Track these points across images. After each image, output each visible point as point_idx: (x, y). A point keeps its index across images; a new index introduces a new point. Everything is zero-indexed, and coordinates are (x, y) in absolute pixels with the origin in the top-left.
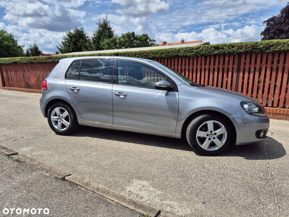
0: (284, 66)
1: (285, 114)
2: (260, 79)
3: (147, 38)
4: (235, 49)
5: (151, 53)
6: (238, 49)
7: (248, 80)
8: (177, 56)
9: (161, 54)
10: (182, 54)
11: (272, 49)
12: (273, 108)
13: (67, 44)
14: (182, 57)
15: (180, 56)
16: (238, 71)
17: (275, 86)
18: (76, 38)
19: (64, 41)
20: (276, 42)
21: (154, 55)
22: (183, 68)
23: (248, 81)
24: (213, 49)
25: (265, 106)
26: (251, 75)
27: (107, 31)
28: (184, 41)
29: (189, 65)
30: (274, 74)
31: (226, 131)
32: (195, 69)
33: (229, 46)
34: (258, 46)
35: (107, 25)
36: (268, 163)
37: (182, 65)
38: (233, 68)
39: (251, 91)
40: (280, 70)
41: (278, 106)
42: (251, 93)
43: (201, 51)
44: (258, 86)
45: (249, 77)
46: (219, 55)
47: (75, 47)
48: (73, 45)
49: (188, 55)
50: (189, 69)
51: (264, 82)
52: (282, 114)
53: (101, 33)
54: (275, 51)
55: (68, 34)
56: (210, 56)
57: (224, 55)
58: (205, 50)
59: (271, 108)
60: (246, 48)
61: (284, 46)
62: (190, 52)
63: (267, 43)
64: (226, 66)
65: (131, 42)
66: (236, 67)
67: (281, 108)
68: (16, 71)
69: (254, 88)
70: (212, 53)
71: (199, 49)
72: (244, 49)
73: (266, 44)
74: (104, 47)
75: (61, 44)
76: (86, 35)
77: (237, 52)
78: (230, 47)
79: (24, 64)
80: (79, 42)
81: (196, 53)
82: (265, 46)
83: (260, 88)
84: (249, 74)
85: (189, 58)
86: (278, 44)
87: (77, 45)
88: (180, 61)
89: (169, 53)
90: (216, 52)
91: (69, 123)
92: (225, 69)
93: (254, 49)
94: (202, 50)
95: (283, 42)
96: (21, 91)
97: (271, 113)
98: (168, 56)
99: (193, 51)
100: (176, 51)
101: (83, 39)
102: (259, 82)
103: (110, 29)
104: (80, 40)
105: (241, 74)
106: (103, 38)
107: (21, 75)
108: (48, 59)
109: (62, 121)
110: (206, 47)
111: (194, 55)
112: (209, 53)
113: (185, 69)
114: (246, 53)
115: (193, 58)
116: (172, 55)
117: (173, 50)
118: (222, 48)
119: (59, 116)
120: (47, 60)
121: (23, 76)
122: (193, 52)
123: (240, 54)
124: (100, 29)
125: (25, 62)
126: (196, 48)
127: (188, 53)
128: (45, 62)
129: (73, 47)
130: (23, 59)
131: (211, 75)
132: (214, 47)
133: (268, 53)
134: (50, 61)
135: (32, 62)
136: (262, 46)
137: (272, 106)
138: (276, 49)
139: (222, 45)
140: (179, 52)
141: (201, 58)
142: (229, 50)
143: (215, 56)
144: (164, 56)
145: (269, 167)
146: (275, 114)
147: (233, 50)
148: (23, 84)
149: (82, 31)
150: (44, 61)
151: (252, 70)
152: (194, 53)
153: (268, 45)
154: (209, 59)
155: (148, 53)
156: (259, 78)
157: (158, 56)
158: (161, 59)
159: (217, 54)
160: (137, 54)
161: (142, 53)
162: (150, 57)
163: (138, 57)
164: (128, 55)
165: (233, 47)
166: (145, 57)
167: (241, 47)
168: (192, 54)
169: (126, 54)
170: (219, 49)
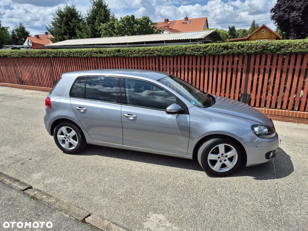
0: (294, 68)
1: (294, 117)
2: (269, 81)
3: (149, 21)
4: (245, 49)
5: (156, 50)
6: (248, 50)
7: (258, 81)
8: (184, 54)
10: (189, 53)
11: (283, 50)
12: (282, 110)
13: (58, 24)
14: (189, 56)
15: (186, 55)
16: (248, 72)
17: (285, 88)
18: (67, 17)
19: (54, 21)
20: (287, 44)
21: (159, 53)
22: (190, 67)
23: (258, 83)
24: (222, 48)
25: (274, 108)
26: (261, 77)
27: (103, 10)
28: (188, 18)
29: (196, 64)
30: (284, 76)
31: (237, 153)
32: (202, 69)
33: (238, 46)
34: (269, 47)
35: (102, 3)
36: (277, 184)
37: (188, 64)
38: (242, 69)
39: (260, 93)
40: (290, 71)
41: (287, 108)
42: (260, 95)
43: (209, 51)
44: (267, 88)
45: (258, 78)
46: (228, 55)
47: (67, 29)
48: (65, 25)
49: (195, 54)
50: (196, 68)
51: (274, 83)
52: (291, 117)
53: (95, 12)
54: (286, 52)
55: (58, 13)
56: (219, 56)
57: (233, 55)
58: (213, 49)
59: (280, 110)
60: (256, 49)
61: (295, 48)
62: (198, 51)
63: (278, 44)
64: (235, 66)
65: (131, 26)
66: (245, 68)
67: (290, 110)
68: (6, 66)
69: (263, 90)
70: (221, 53)
71: (207, 49)
72: (254, 50)
73: (277, 46)
74: (101, 32)
75: (51, 25)
76: (79, 14)
77: (246, 53)
78: (240, 47)
79: (14, 57)
80: (71, 22)
81: (204, 52)
82: (276, 47)
83: (270, 90)
84: (259, 75)
85: (197, 57)
86: (289, 45)
87: (69, 25)
88: (187, 60)
89: (175, 51)
90: (225, 52)
91: (77, 143)
92: (234, 69)
93: (264, 49)
94: (210, 49)
95: (294, 43)
96: (14, 87)
97: (280, 116)
98: (174, 55)
99: (201, 50)
100: (182, 49)
101: (76, 19)
102: (268, 84)
103: (105, 7)
104: (72, 20)
105: (250, 75)
106: (98, 18)
107: (13, 70)
108: (42, 53)
109: (70, 140)
110: (214, 46)
111: (201, 54)
112: (217, 53)
113: (192, 68)
114: (256, 54)
115: (201, 57)
116: (178, 53)
117: (179, 48)
118: (231, 48)
119: (66, 135)
120: (41, 55)
121: (15, 70)
122: (201, 51)
123: (250, 55)
124: (94, 8)
125: (16, 56)
126: (204, 47)
127: (196, 51)
128: (38, 57)
129: (65, 28)
130: (13, 53)
131: (220, 75)
132: (223, 46)
133: (278, 55)
134: (44, 55)
135: (24, 57)
136: (273, 47)
137: (281, 108)
138: (287, 51)
139: (231, 45)
140: (185, 51)
141: (209, 57)
142: (239, 51)
143: (224, 55)
144: (169, 54)
145: (277, 189)
146: (284, 116)
147: (242, 50)
148: (15, 79)
149: (73, 8)
150: (37, 55)
151: (262, 71)
152: (201, 52)
153: (279, 46)
154: (217, 59)
155: (152, 50)
156: (268, 79)
157: (163, 54)
158: (166, 57)
159: (225, 54)
160: (141, 51)
161: (146, 51)
162: (155, 55)
163: (142, 54)
164: (131, 51)
165: (242, 47)
166: (149, 54)
167: (251, 47)
168: (199, 53)
169: (128, 51)
170: (227, 49)
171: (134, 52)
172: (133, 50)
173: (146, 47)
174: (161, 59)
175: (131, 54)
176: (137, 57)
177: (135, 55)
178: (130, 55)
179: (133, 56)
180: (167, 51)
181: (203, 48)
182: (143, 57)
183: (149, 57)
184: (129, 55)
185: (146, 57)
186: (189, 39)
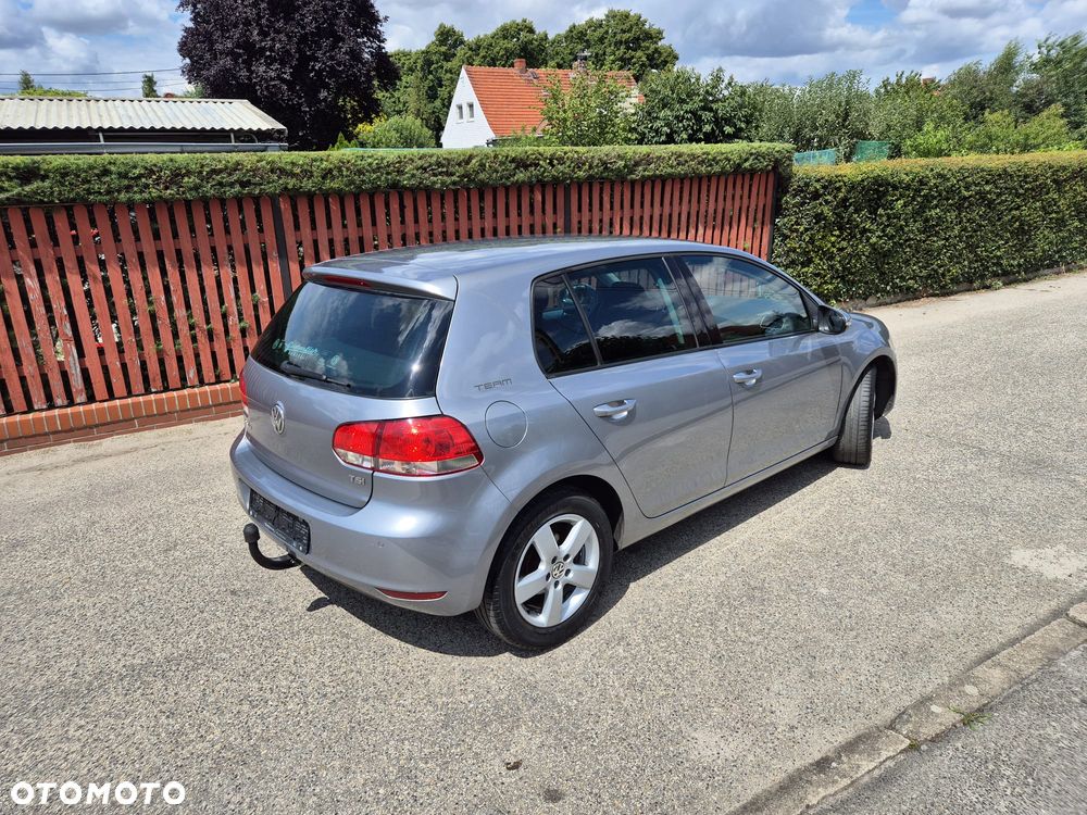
5: (272, 170)
8: (395, 186)
9: (324, 177)
10: (414, 182)
11: (640, 170)
14: (413, 190)
15: (404, 187)
20: (644, 155)
21: (291, 182)
24: (513, 165)
33: (551, 160)
37: (403, 222)
38: (555, 225)
43: (478, 173)
49: (434, 183)
56: (495, 190)
60: (591, 167)
62: (443, 174)
64: (538, 220)
66: (560, 222)
70: (511, 179)
81: (463, 176)
82: (628, 163)
85: (431, 193)
86: (649, 159)
88: (395, 206)
89: (360, 172)
90: (521, 176)
93: (606, 168)
94: (482, 168)
95: (657, 154)
98: (359, 187)
99: (451, 169)
100: (388, 166)
111: (454, 183)
114: (590, 180)
115: (456, 192)
116: (372, 182)
117: (376, 161)
118: (534, 165)
122: (452, 174)
123: (579, 184)
126: (461, 159)
127: (435, 175)
132: (513, 160)
133: (633, 183)
136: (623, 163)
138: (647, 173)
139: (533, 155)
140: (400, 172)
142: (552, 172)
143: (519, 186)
144: (338, 185)
152: (455, 178)
153: (634, 159)
155: (255, 170)
157: (308, 185)
158: (326, 195)
159: (523, 182)
160: (189, 173)
161: (220, 171)
162: (269, 188)
163: (196, 188)
164: (123, 176)
165: (561, 160)
166: (237, 188)
167: (579, 164)
168: (448, 180)
169: (106, 172)
170: (526, 167)
171: (140, 176)
172: (135, 167)
173: (215, 155)
174: (284, 206)
175: (128, 188)
176: (170, 205)
177: (155, 193)
178: (119, 191)
179: (137, 197)
180: (327, 174)
181: (459, 165)
182: (205, 201)
183: (239, 201)
184: (109, 192)
185: (223, 202)
186: (227, 128)
